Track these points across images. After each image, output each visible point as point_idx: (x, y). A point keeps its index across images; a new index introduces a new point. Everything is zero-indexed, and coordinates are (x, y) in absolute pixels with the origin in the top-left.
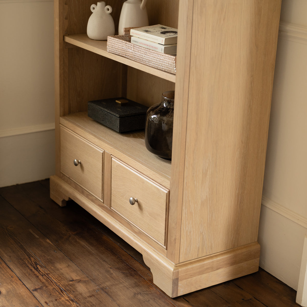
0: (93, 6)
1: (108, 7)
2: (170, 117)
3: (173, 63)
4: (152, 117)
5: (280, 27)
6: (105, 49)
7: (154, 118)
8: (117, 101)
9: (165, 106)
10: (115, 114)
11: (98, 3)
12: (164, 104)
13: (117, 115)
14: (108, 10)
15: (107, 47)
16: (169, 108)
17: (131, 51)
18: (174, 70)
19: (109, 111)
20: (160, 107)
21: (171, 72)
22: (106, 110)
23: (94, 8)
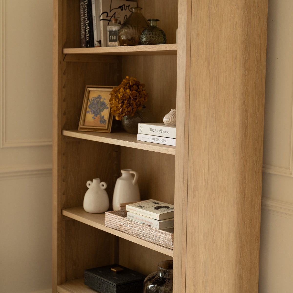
0: (89, 182)
1: (103, 183)
2: (167, 286)
3: (170, 239)
4: (150, 286)
5: (262, 202)
6: (103, 223)
7: (151, 287)
8: (112, 269)
9: (161, 276)
10: (112, 283)
11: (94, 180)
12: (160, 274)
13: (114, 284)
14: (103, 185)
15: (105, 222)
16: (166, 278)
17: (128, 226)
18: (171, 245)
19: (105, 280)
20: (156, 277)
21: (168, 247)
22: (103, 279)
23: (90, 185)
